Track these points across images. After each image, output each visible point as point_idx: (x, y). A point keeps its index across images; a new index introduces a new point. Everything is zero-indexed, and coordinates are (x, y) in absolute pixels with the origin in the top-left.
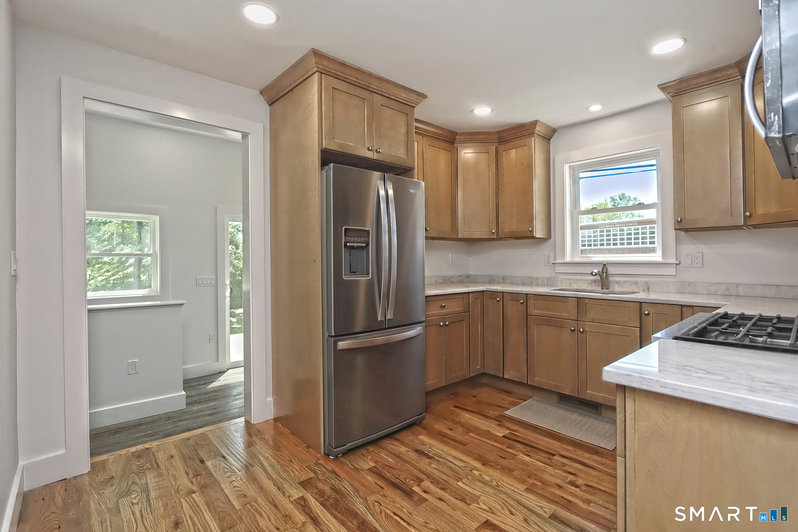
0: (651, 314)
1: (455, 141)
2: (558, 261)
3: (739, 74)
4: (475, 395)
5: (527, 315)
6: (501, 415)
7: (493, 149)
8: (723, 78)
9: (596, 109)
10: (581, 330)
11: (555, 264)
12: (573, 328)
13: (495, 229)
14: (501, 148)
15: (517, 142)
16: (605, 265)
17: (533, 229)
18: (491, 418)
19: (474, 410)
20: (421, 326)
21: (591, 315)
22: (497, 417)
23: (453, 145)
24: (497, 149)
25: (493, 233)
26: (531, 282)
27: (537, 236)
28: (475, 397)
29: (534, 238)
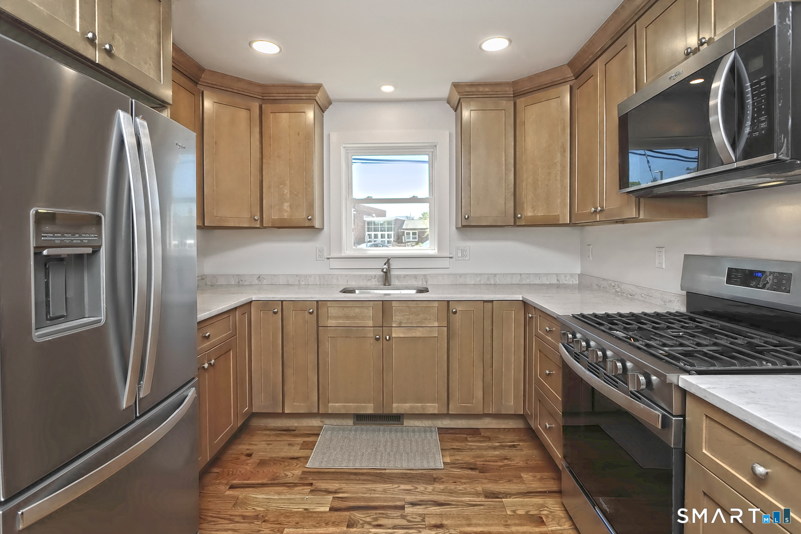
0: (458, 311)
1: (199, 81)
2: (332, 255)
3: (512, 93)
4: (248, 452)
5: (318, 327)
6: (304, 473)
7: (255, 106)
8: (502, 93)
9: (388, 89)
10: (388, 338)
11: (328, 258)
12: (378, 337)
13: (259, 214)
14: (267, 107)
15: (292, 106)
16: (388, 260)
17: (313, 216)
18: (295, 485)
19: (265, 481)
20: (192, 386)
21: (397, 318)
22: (301, 478)
23: (197, 86)
24: (261, 107)
25: (255, 220)
26: (299, 281)
27: (316, 227)
28: (250, 455)
29: (313, 227)
